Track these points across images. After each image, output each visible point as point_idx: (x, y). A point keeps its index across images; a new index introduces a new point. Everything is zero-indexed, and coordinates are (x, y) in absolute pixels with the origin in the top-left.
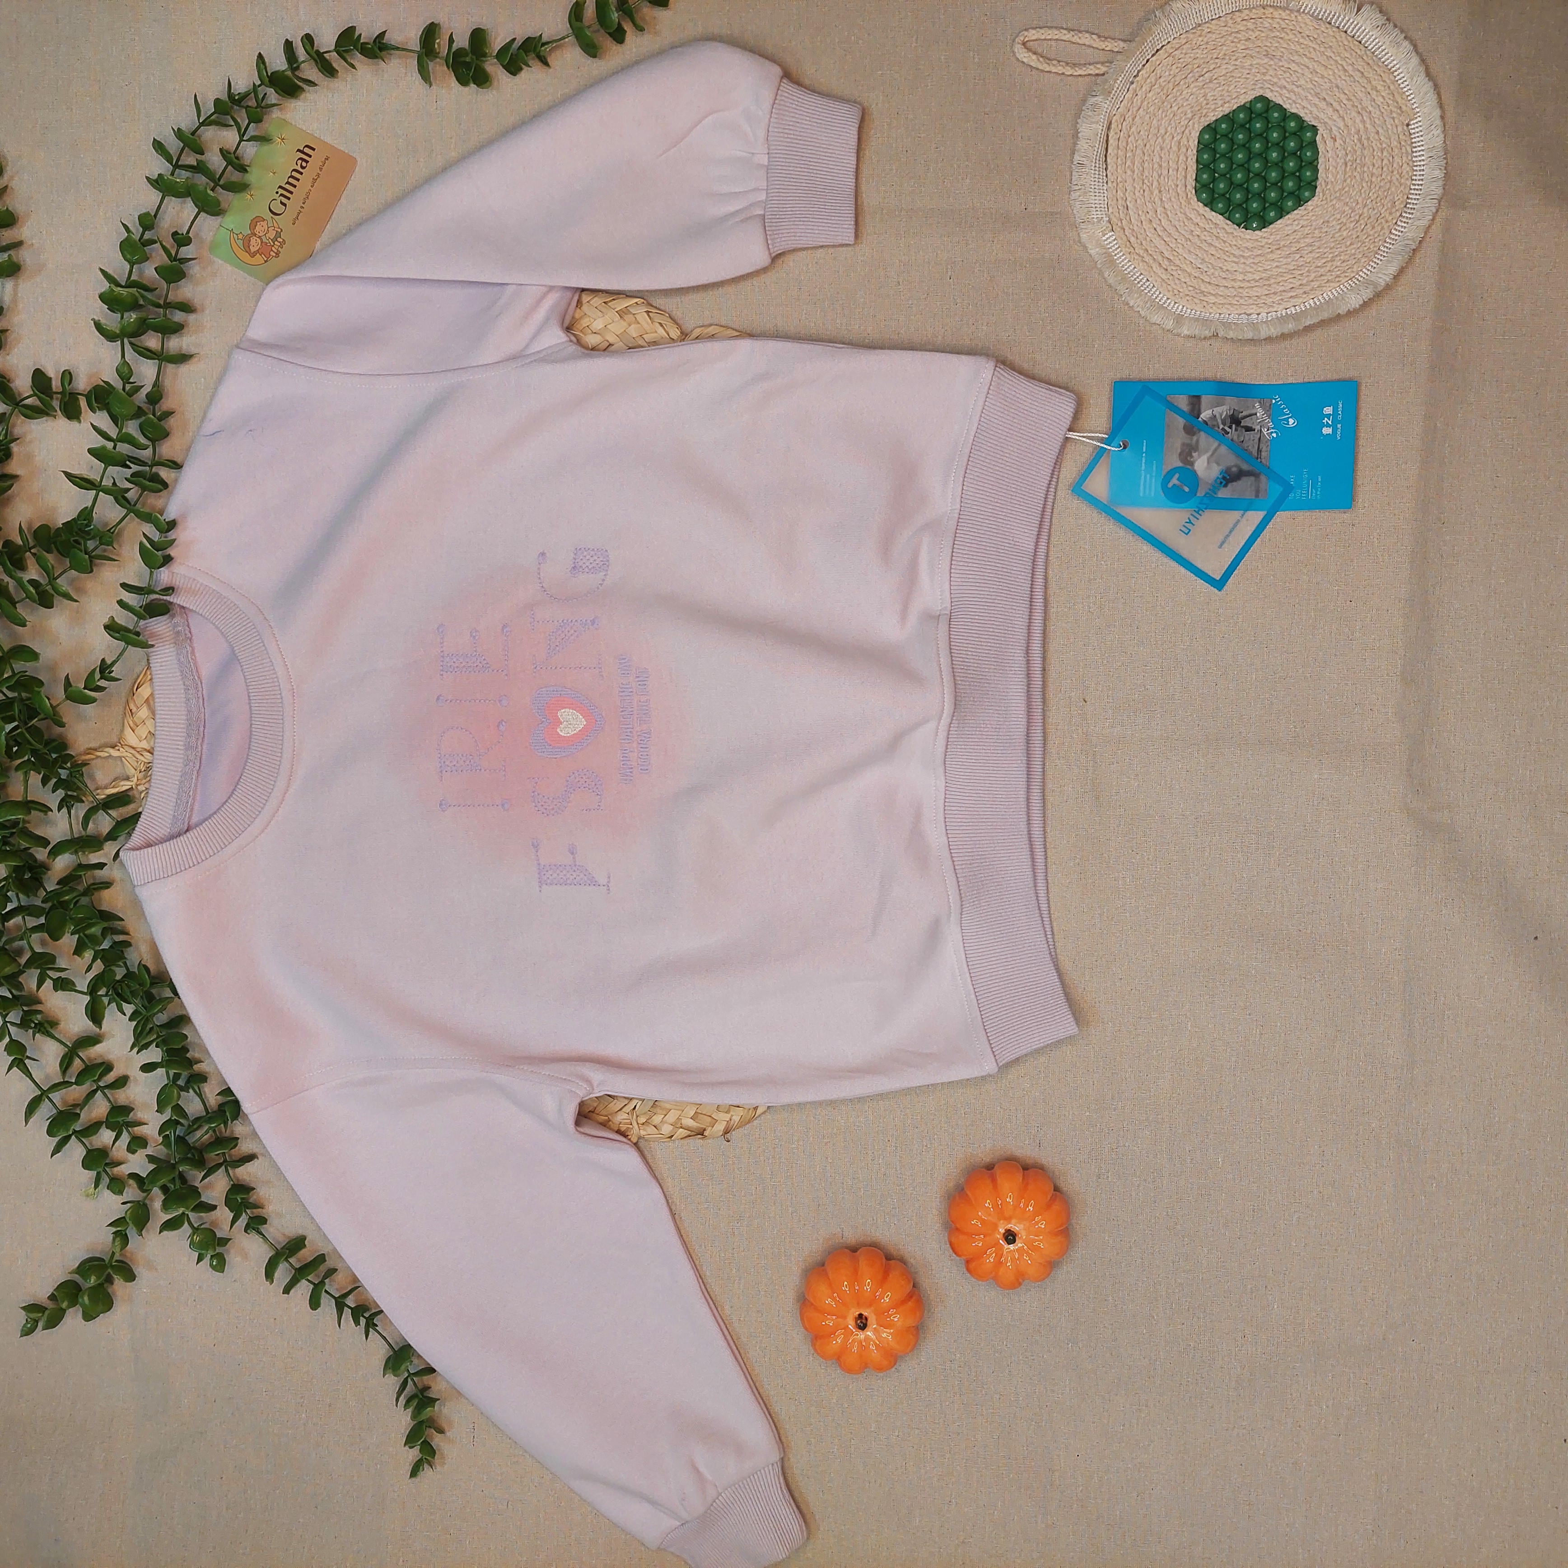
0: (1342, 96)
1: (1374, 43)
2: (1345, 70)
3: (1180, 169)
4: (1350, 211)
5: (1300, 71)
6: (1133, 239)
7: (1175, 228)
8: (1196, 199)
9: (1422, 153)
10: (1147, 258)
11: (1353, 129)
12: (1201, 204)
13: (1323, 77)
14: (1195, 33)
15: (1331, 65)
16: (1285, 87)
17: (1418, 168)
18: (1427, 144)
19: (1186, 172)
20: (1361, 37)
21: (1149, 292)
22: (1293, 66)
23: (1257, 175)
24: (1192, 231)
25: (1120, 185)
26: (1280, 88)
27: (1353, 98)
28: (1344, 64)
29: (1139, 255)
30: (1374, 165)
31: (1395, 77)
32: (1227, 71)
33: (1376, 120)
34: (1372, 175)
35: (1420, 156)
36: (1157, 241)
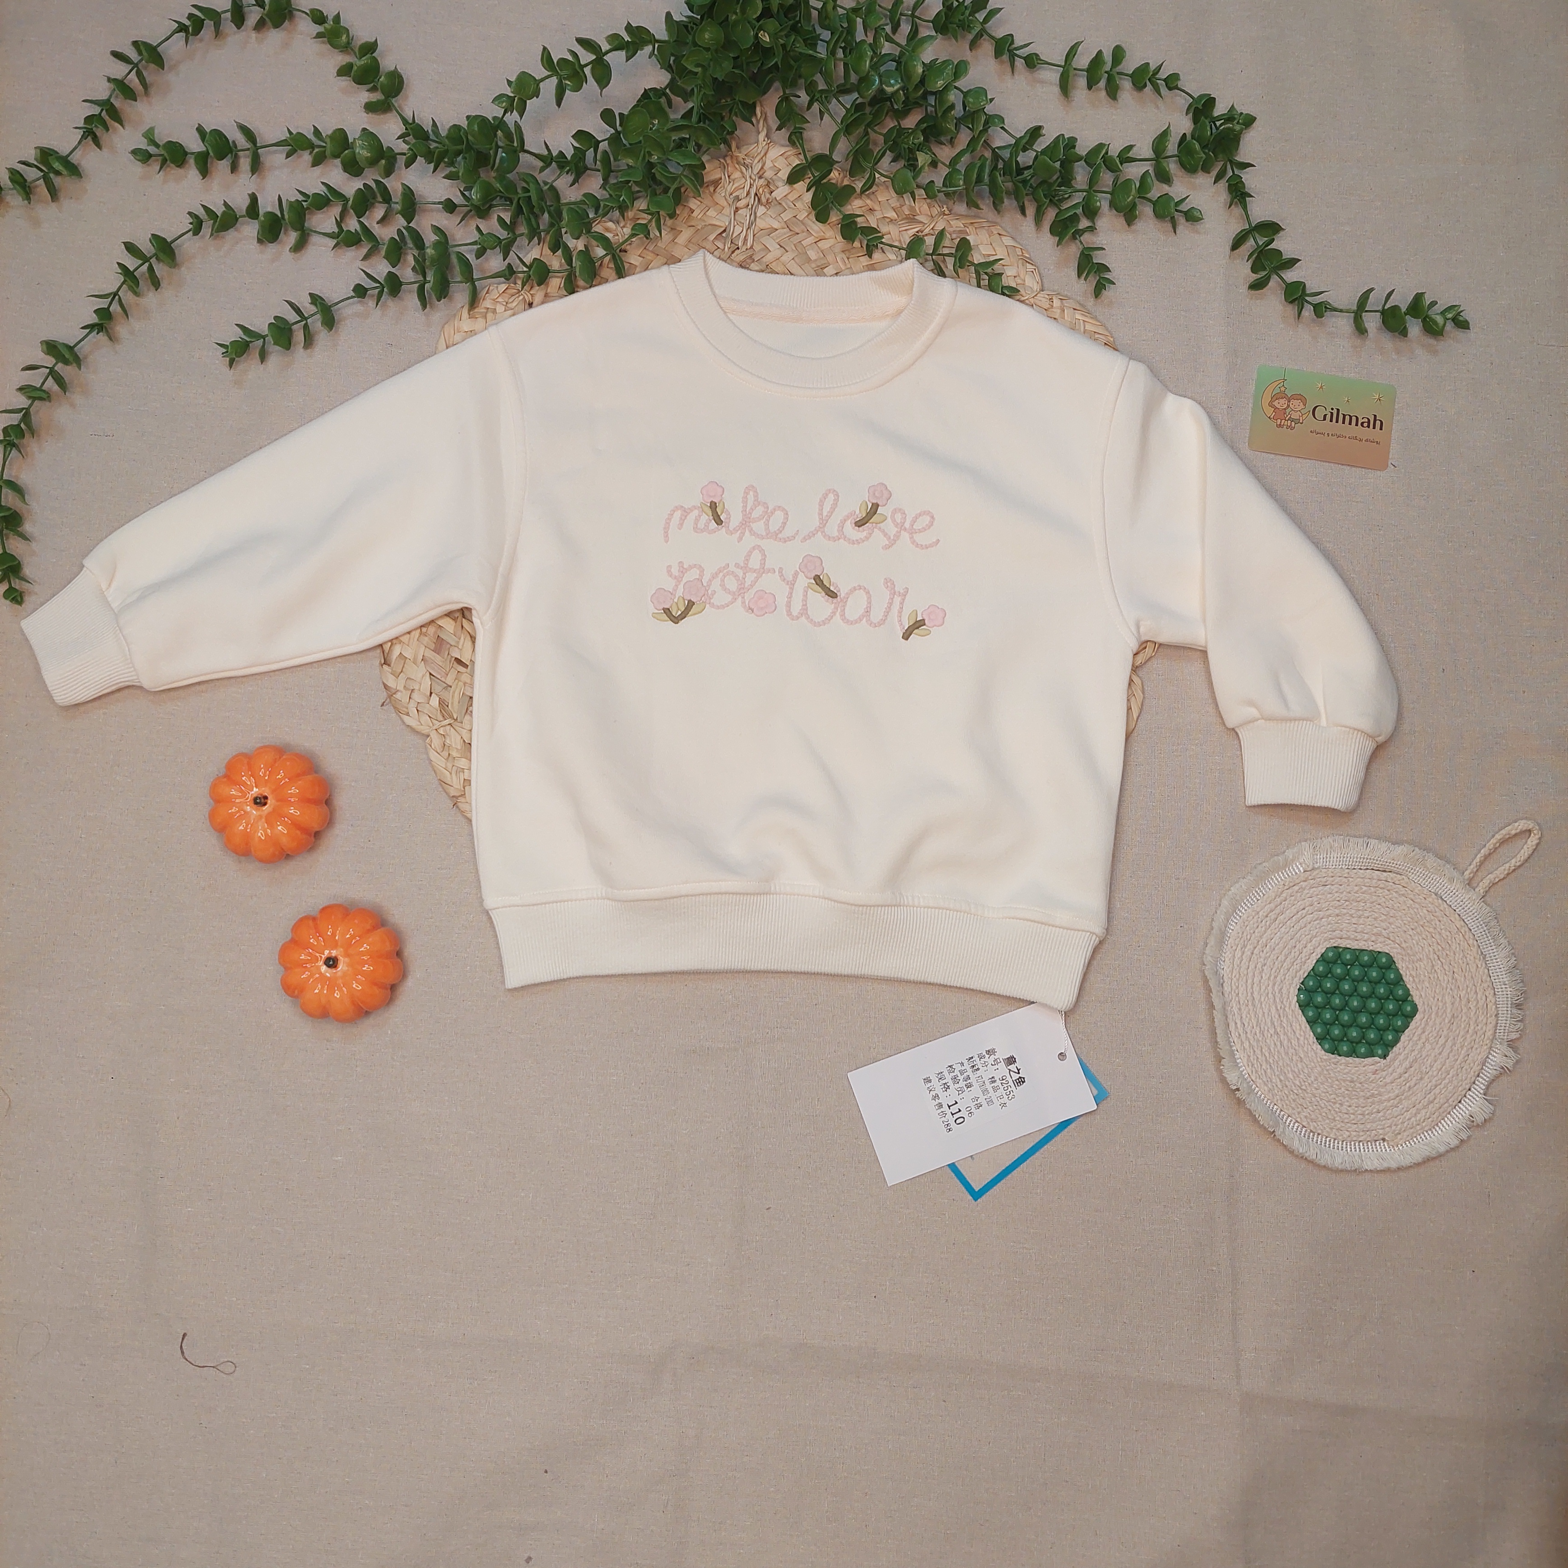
0: (1412, 1083)
1: (1458, 1114)
2: (1436, 1086)
3: (1356, 934)
4: (1310, 1082)
5: (1438, 1046)
6: (1296, 888)
7: (1303, 925)
8: (1328, 946)
9: (1358, 1150)
10: (1278, 900)
11: (1382, 1090)
12: (1323, 951)
13: (1431, 1067)
14: (1478, 953)
15: (1442, 1074)
16: (1424, 1032)
17: (1344, 1146)
18: (1366, 1154)
19: (1353, 939)
20: (1465, 1104)
21: (1248, 900)
22: (1442, 1041)
23: (1347, 1004)
24: (1300, 942)
25: (1346, 880)
26: (1424, 1028)
27: (1411, 1092)
28: (1442, 1086)
29: (1282, 893)
30: (1350, 1106)
31: (1427, 1132)
32: (1442, 980)
33: (1389, 1112)
34: (1341, 1105)
35: (1355, 1148)
36: (1293, 910)
